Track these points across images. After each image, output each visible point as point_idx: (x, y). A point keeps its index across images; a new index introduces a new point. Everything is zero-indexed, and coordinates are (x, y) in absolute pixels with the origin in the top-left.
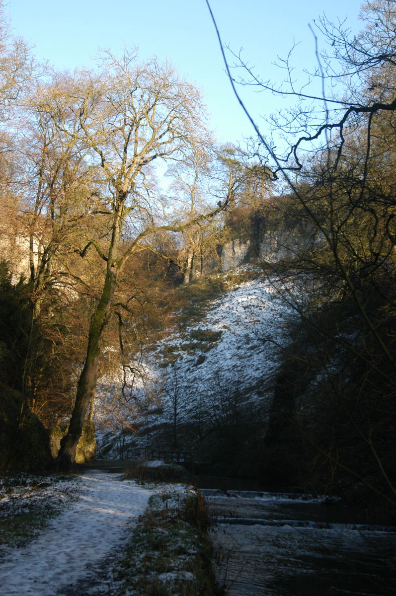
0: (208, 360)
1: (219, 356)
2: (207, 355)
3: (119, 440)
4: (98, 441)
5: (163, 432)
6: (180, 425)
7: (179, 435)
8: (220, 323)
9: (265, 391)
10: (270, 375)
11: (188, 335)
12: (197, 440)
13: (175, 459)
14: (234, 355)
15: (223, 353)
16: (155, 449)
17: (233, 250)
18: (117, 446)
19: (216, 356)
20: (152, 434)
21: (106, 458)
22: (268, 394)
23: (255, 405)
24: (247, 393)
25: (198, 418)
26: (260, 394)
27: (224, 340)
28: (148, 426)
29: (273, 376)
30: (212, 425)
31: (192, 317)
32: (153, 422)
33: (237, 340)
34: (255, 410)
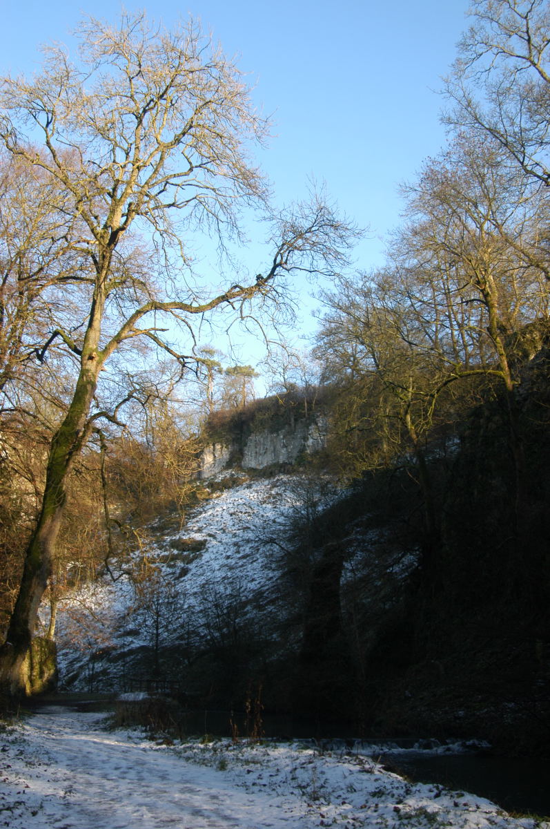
0: (191, 573)
1: (205, 567)
2: (190, 566)
3: (86, 667)
4: (61, 669)
5: (141, 658)
6: (163, 647)
7: (161, 660)
8: (204, 531)
9: (266, 605)
10: (270, 586)
11: (166, 545)
12: (184, 665)
13: (160, 690)
14: (222, 566)
15: (210, 563)
16: (132, 678)
17: (214, 455)
18: (85, 674)
19: (202, 567)
20: (128, 659)
21: (71, 690)
22: (270, 608)
23: (256, 620)
24: (245, 607)
25: (185, 639)
26: (260, 608)
27: (210, 550)
28: (122, 650)
29: (273, 587)
30: (202, 647)
31: (170, 525)
32: (128, 645)
33: (225, 549)
34: (257, 627)
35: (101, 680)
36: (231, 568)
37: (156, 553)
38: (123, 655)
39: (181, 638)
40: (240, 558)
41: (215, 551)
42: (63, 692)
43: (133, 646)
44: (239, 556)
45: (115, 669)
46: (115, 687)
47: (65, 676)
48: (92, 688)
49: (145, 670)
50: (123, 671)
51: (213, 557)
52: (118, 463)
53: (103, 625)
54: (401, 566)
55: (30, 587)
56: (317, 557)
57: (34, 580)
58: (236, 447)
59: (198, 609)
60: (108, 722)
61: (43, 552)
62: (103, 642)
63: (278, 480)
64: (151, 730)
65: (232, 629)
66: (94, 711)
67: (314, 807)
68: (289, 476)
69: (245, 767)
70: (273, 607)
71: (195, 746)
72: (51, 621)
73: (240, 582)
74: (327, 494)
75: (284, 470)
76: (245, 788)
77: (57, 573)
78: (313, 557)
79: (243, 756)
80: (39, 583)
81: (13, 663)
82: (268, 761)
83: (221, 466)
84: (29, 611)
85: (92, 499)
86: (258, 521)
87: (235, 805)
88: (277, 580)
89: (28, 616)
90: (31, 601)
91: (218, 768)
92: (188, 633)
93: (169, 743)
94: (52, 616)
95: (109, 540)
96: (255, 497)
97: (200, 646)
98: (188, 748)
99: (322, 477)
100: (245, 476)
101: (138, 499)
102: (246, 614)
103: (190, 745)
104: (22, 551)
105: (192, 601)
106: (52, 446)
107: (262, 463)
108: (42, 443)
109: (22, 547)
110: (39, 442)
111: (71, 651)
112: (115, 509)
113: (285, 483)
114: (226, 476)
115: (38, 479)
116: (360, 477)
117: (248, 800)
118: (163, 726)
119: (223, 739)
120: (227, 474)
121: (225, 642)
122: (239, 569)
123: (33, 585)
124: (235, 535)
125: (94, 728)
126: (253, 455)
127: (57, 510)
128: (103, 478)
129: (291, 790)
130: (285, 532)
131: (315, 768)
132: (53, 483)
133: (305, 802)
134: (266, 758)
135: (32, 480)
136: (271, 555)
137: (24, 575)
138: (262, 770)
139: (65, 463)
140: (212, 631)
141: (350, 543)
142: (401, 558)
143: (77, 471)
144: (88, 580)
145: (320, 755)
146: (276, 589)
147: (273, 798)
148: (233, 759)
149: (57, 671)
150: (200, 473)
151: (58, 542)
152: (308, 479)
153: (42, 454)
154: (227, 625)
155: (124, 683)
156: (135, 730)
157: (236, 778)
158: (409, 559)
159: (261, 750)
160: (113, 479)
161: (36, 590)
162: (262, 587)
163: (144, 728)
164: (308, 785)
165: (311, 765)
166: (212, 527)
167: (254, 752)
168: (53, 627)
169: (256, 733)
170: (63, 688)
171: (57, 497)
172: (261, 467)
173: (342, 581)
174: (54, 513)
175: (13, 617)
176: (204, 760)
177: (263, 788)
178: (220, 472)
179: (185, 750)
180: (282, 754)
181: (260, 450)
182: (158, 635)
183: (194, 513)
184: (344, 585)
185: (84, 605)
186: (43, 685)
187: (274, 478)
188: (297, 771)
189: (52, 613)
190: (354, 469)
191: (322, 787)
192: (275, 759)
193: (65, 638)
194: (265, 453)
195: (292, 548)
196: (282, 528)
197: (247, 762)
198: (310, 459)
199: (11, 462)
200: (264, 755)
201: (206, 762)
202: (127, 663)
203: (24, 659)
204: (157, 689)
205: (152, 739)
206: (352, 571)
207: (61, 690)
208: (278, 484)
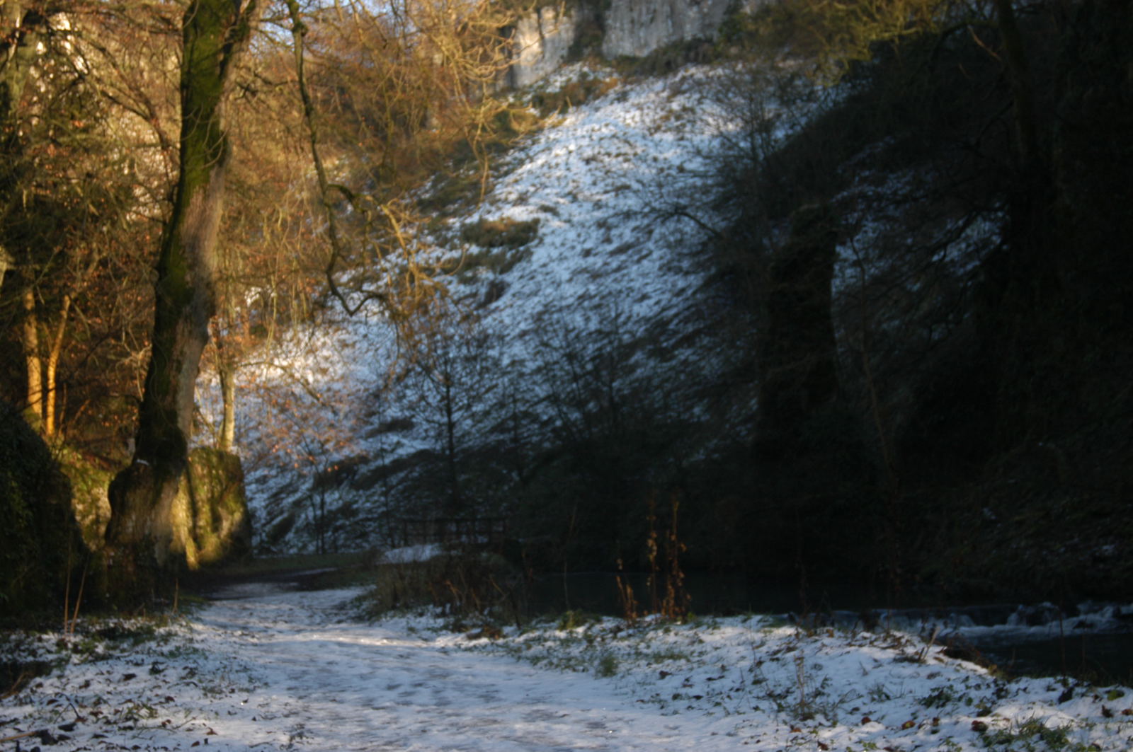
0: (512, 291)
1: (539, 278)
2: (508, 278)
3: (308, 503)
4: (255, 510)
5: (421, 475)
6: (464, 451)
7: (463, 477)
8: (532, 200)
9: (675, 347)
10: (681, 306)
11: (453, 237)
12: (512, 484)
13: (464, 538)
14: (577, 272)
15: (549, 269)
16: (405, 517)
17: (541, 34)
18: (307, 517)
19: (532, 278)
20: (393, 480)
21: (281, 551)
22: (685, 354)
23: (656, 382)
24: (628, 356)
25: (509, 430)
26: (663, 354)
27: (548, 240)
28: (379, 462)
29: (688, 308)
30: (547, 445)
31: (459, 194)
32: (393, 451)
33: (579, 235)
34: (658, 394)
35: (342, 527)
36: (595, 276)
37: (434, 255)
38: (382, 474)
39: (500, 428)
40: (612, 254)
41: (558, 241)
42: (264, 557)
43: (402, 452)
44: (610, 248)
45: (368, 502)
46: (371, 539)
47: (264, 525)
48: (323, 543)
49: (431, 500)
50: (386, 505)
51: (555, 254)
52: (334, 66)
53: (335, 413)
54: (963, 246)
55: (173, 340)
56: (779, 239)
57: (180, 327)
58: (588, 12)
59: (531, 366)
60: (365, 605)
61: (191, 267)
62: (338, 447)
63: (684, 79)
64: (454, 611)
65: (606, 404)
66: (331, 586)
67: (805, 731)
68: (706, 68)
69: (654, 666)
70: (689, 352)
71: (547, 635)
72: (225, 413)
73: (616, 304)
74: (794, 103)
75: (697, 54)
76: (657, 706)
77: (226, 313)
78: (770, 239)
79: (648, 647)
80: (190, 332)
81: (155, 500)
82: (701, 654)
83: (557, 58)
84: (175, 392)
85: (286, 148)
86: (647, 172)
87: (639, 737)
88: (694, 293)
89: (174, 401)
90: (179, 370)
91: (598, 672)
92: (514, 417)
93: (493, 633)
94: (225, 401)
95: (331, 232)
96: (637, 119)
97: (541, 442)
98: (533, 640)
99: (781, 65)
100: (610, 75)
101: (385, 138)
102: (632, 369)
103: (536, 634)
104: (146, 271)
105: (518, 350)
106: (186, 36)
107: (646, 45)
108: (160, 31)
109: (145, 261)
110: (155, 32)
111: (274, 472)
112: (338, 167)
113: (699, 84)
114: (569, 80)
115: (163, 115)
116: (866, 57)
117: (666, 727)
118: (478, 602)
119: (605, 618)
120: (572, 73)
121: (594, 430)
122: (613, 276)
123: (179, 337)
124: (598, 205)
125: (336, 619)
126: (627, 26)
127: (212, 173)
128: (305, 98)
129: (754, 703)
130: (705, 190)
131: (801, 659)
132: (196, 115)
133: (785, 723)
134: (697, 648)
135: (150, 117)
136: (680, 242)
137: (158, 318)
138: (692, 669)
139: (218, 71)
140: (565, 409)
141: (848, 205)
142: (963, 229)
143: (247, 89)
144: (294, 322)
145: (810, 636)
146: (694, 313)
147: (718, 719)
148: (629, 654)
149: (249, 516)
150: (512, 73)
151: (221, 242)
152: (750, 72)
153: (165, 58)
154: (596, 394)
155: (391, 529)
156: (421, 615)
157: (638, 688)
158: (981, 229)
159: (686, 633)
160: (325, 102)
161: (185, 345)
162: (664, 309)
163: (439, 610)
164: (788, 692)
165: (792, 654)
166: (548, 191)
167: (671, 638)
168: (231, 427)
169: (672, 602)
170: (263, 549)
171: (209, 146)
172: (644, 53)
173: (836, 285)
174: (207, 181)
175: (143, 407)
176: (569, 660)
177: (695, 703)
178: (558, 71)
179: (528, 644)
180: (730, 639)
181: (640, 14)
182: (451, 425)
183: (507, 164)
184: (841, 293)
185: (292, 376)
186: (223, 545)
187: (675, 75)
188: (764, 667)
189: (224, 394)
190: (852, 41)
191: (818, 694)
192: (716, 649)
193: (258, 447)
194: (652, 20)
195: (723, 224)
196: (699, 182)
197: (658, 658)
198: (751, 27)
199: (99, 80)
200: (693, 643)
201: (573, 662)
202: (392, 487)
203: (177, 491)
204: (459, 534)
205: (457, 628)
206: (856, 264)
207: (260, 553)
208: (685, 87)
